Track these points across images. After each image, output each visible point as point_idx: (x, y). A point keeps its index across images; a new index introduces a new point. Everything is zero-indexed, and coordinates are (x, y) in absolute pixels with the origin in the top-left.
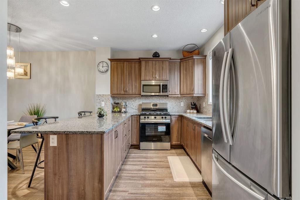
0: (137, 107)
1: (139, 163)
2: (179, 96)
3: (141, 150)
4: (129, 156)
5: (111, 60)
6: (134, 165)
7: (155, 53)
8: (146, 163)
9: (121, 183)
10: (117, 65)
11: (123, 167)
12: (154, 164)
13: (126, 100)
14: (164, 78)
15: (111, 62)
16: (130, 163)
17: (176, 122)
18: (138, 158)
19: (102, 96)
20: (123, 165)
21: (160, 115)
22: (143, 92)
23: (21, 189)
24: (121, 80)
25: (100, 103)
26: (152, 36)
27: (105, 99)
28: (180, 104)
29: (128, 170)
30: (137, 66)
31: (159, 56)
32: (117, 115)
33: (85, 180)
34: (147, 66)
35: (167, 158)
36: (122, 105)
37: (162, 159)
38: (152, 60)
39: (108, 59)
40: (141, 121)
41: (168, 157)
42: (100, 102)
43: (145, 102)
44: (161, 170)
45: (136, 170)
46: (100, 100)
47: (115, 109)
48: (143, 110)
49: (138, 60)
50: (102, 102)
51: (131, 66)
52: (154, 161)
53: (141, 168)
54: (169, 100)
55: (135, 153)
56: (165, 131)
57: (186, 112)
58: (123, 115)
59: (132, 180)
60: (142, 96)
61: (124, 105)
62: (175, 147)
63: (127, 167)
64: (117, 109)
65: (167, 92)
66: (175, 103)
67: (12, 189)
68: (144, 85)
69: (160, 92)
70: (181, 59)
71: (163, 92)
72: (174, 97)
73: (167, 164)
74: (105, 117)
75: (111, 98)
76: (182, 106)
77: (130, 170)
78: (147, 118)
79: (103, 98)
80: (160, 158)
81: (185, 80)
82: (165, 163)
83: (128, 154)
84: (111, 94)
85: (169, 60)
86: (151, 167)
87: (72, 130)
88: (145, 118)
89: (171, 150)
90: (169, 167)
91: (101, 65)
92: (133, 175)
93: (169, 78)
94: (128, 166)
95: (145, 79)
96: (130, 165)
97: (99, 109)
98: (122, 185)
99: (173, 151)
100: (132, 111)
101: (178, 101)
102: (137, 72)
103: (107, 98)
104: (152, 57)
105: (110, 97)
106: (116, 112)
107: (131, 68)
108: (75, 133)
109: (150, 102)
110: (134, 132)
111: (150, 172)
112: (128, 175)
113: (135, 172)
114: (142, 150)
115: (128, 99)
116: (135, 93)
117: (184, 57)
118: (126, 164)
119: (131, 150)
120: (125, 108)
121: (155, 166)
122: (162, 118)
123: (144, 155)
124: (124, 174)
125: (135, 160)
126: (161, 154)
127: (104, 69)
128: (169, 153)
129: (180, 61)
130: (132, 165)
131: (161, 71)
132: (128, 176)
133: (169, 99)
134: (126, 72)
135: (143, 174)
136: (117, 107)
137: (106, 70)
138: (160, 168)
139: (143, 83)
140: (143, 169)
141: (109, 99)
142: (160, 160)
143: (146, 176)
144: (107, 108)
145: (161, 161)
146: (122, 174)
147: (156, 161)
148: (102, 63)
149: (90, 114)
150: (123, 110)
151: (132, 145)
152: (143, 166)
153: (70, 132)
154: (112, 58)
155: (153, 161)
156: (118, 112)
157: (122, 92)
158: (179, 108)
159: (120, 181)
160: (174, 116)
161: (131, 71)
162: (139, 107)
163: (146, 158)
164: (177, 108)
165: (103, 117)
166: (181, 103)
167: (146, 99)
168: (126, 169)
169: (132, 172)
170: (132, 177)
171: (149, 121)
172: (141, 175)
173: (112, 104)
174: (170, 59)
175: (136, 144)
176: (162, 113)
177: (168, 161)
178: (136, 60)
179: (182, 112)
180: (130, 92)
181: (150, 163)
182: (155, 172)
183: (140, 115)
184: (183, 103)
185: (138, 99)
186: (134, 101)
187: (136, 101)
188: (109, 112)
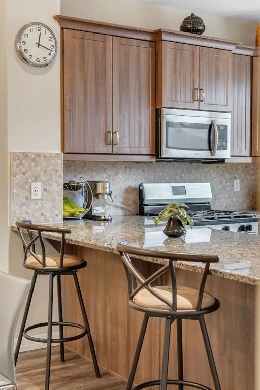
2: (249, 160)
10: (83, 45)
15: (62, 29)
19: (33, 160)
22: (167, 147)
24: (97, 101)
25: (27, 187)
27: (45, 172)
28: (233, 186)
39: (55, 18)
42: (27, 183)
46: (24, 173)
50: (34, 184)
54: (206, 173)
65: (227, 148)
66: (221, 183)
76: (235, 190)
79: (37, 165)
101: (227, 176)
103: (51, 167)
105: (61, 161)
137: (42, 62)
141: (57, 171)
144: (51, 204)
148: (34, 27)
150: (99, 210)
158: (229, 197)
166: (235, 181)
184: (239, 180)
185: (124, 169)
186: (112, 177)
187: (119, 176)
188: (56, 219)
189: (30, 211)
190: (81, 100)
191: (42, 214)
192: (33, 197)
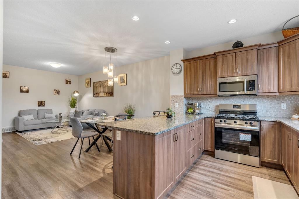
0: (214, 109)
1: (209, 174)
3: (215, 158)
4: (200, 162)
5: (184, 61)
6: (202, 174)
7: (236, 43)
8: (217, 177)
9: (182, 191)
10: (190, 65)
11: (189, 173)
12: (230, 180)
13: (200, 100)
14: (249, 72)
15: (184, 63)
16: (198, 171)
17: (269, 131)
18: (210, 167)
19: (176, 97)
20: (190, 172)
21: (243, 119)
22: (220, 91)
23: (108, 168)
24: (195, 80)
26: (228, 23)
27: (179, 100)
28: (280, 106)
29: (193, 179)
30: (212, 62)
31: (242, 45)
32: (190, 116)
33: (139, 178)
34: (225, 61)
35: (252, 178)
36: (195, 106)
37: (243, 177)
38: (232, 52)
40: (216, 125)
41: (252, 176)
42: (174, 103)
43: (224, 103)
44: (236, 193)
45: (202, 181)
46: (174, 100)
47: (189, 110)
48: (221, 112)
49: (214, 56)
50: (176, 103)
51: (205, 64)
52: (230, 177)
53: (210, 181)
55: (207, 161)
56: (251, 141)
57: (290, 118)
58: (197, 117)
59: (195, 192)
60: (219, 96)
61: (198, 106)
62: (268, 165)
63: (194, 175)
64: (191, 110)
65: (254, 90)
66: (271, 104)
67: (104, 166)
68: (220, 84)
69: (243, 90)
70: (278, 43)
71: (247, 90)
72: (268, 97)
73: (250, 186)
74: (173, 118)
75: (184, 99)
76: (282, 108)
77: (195, 179)
78: (223, 122)
79: (177, 99)
80: (240, 175)
81: (287, 72)
82: (246, 185)
83: (200, 160)
84: (184, 94)
85: (257, 47)
86: (223, 184)
87: (130, 129)
88: (221, 121)
89: (261, 168)
90: (252, 193)
91: (175, 67)
92: (198, 186)
93: (259, 70)
94: (195, 173)
95: (222, 76)
96: (198, 173)
97: (168, 110)
98: (182, 194)
99: (265, 171)
100: (208, 113)
101: (276, 101)
102: (212, 70)
104: (232, 48)
105: (183, 97)
106: (189, 113)
107: (206, 66)
108: (132, 131)
109: (230, 103)
110: (208, 136)
111: (221, 190)
112: (192, 184)
113: (201, 184)
114: (218, 159)
115: (203, 100)
116: (210, 93)
117: (285, 37)
118: (194, 171)
119: (203, 156)
120: (198, 109)
121: (230, 184)
122: (246, 123)
123: (219, 165)
124: (188, 182)
125: (205, 168)
126: (243, 170)
127: (178, 70)
128: (258, 172)
129: (277, 45)
130: (200, 173)
131: (245, 64)
132: (192, 186)
133: (260, 99)
134: (200, 72)
135: (211, 189)
136: (191, 108)
137: (179, 71)
138: (236, 188)
139: (219, 81)
140: (213, 183)
141: (182, 100)
142: (239, 178)
143: (213, 193)
144: (181, 109)
145: (240, 180)
146: (186, 182)
147: (233, 178)
148: (175, 65)
149: (164, 114)
150: (197, 111)
151: (205, 151)
152: (214, 179)
153: (129, 130)
154: (186, 59)
155: (228, 176)
156: (191, 113)
157: (196, 93)
158: (277, 111)
159: (182, 189)
160: (266, 123)
161: (205, 68)
162: (215, 109)
163: (219, 170)
164: (274, 111)
165: (171, 117)
166: (282, 104)
167: (225, 99)
168: (192, 177)
169: (198, 183)
170: (196, 188)
171: (228, 126)
172: (208, 190)
173: (186, 105)
174: (260, 45)
175: (210, 150)
176: (247, 118)
177: (252, 182)
178: (211, 56)
179: (283, 118)
180: (205, 92)
181: (223, 178)
182: (227, 192)
183: (215, 118)
184: (286, 104)
185: (215, 99)
186: (210, 102)
187: (213, 101)
188: (182, 112)
189: (175, 110)
190: (190, 80)
191: (178, 111)
192: (176, 106)
